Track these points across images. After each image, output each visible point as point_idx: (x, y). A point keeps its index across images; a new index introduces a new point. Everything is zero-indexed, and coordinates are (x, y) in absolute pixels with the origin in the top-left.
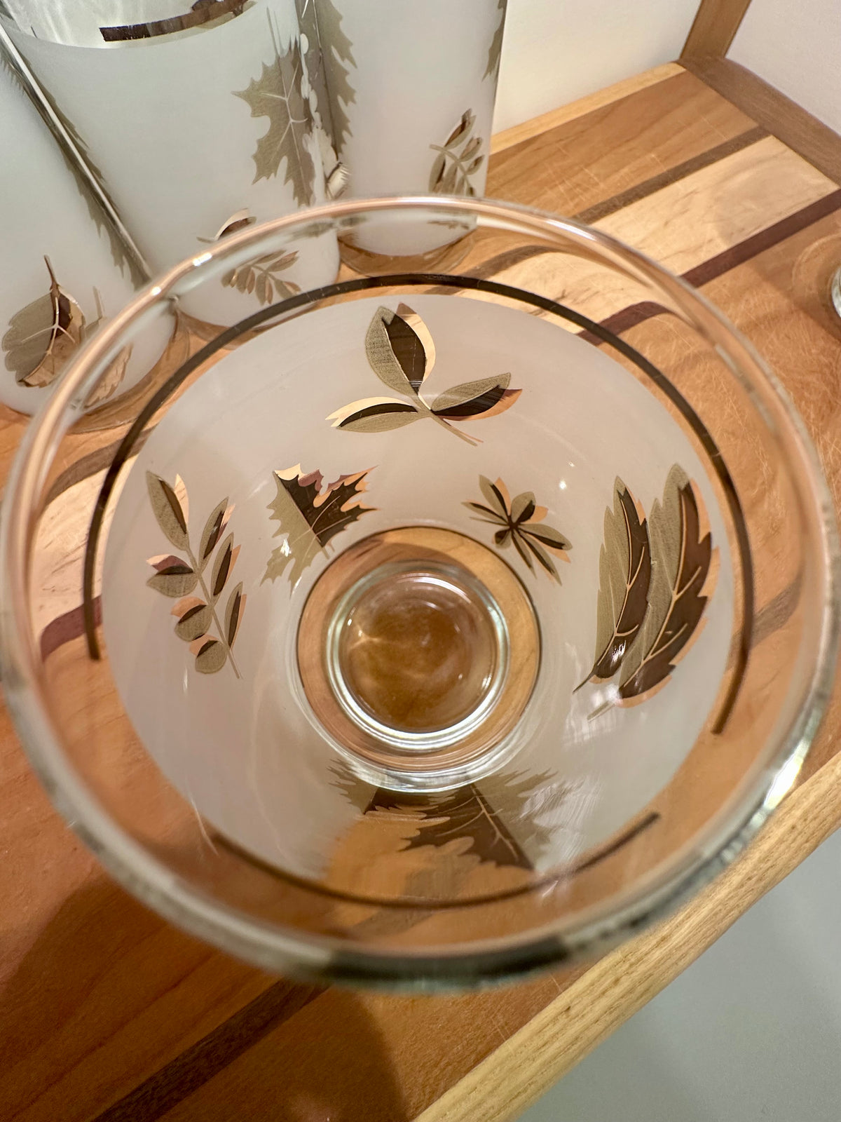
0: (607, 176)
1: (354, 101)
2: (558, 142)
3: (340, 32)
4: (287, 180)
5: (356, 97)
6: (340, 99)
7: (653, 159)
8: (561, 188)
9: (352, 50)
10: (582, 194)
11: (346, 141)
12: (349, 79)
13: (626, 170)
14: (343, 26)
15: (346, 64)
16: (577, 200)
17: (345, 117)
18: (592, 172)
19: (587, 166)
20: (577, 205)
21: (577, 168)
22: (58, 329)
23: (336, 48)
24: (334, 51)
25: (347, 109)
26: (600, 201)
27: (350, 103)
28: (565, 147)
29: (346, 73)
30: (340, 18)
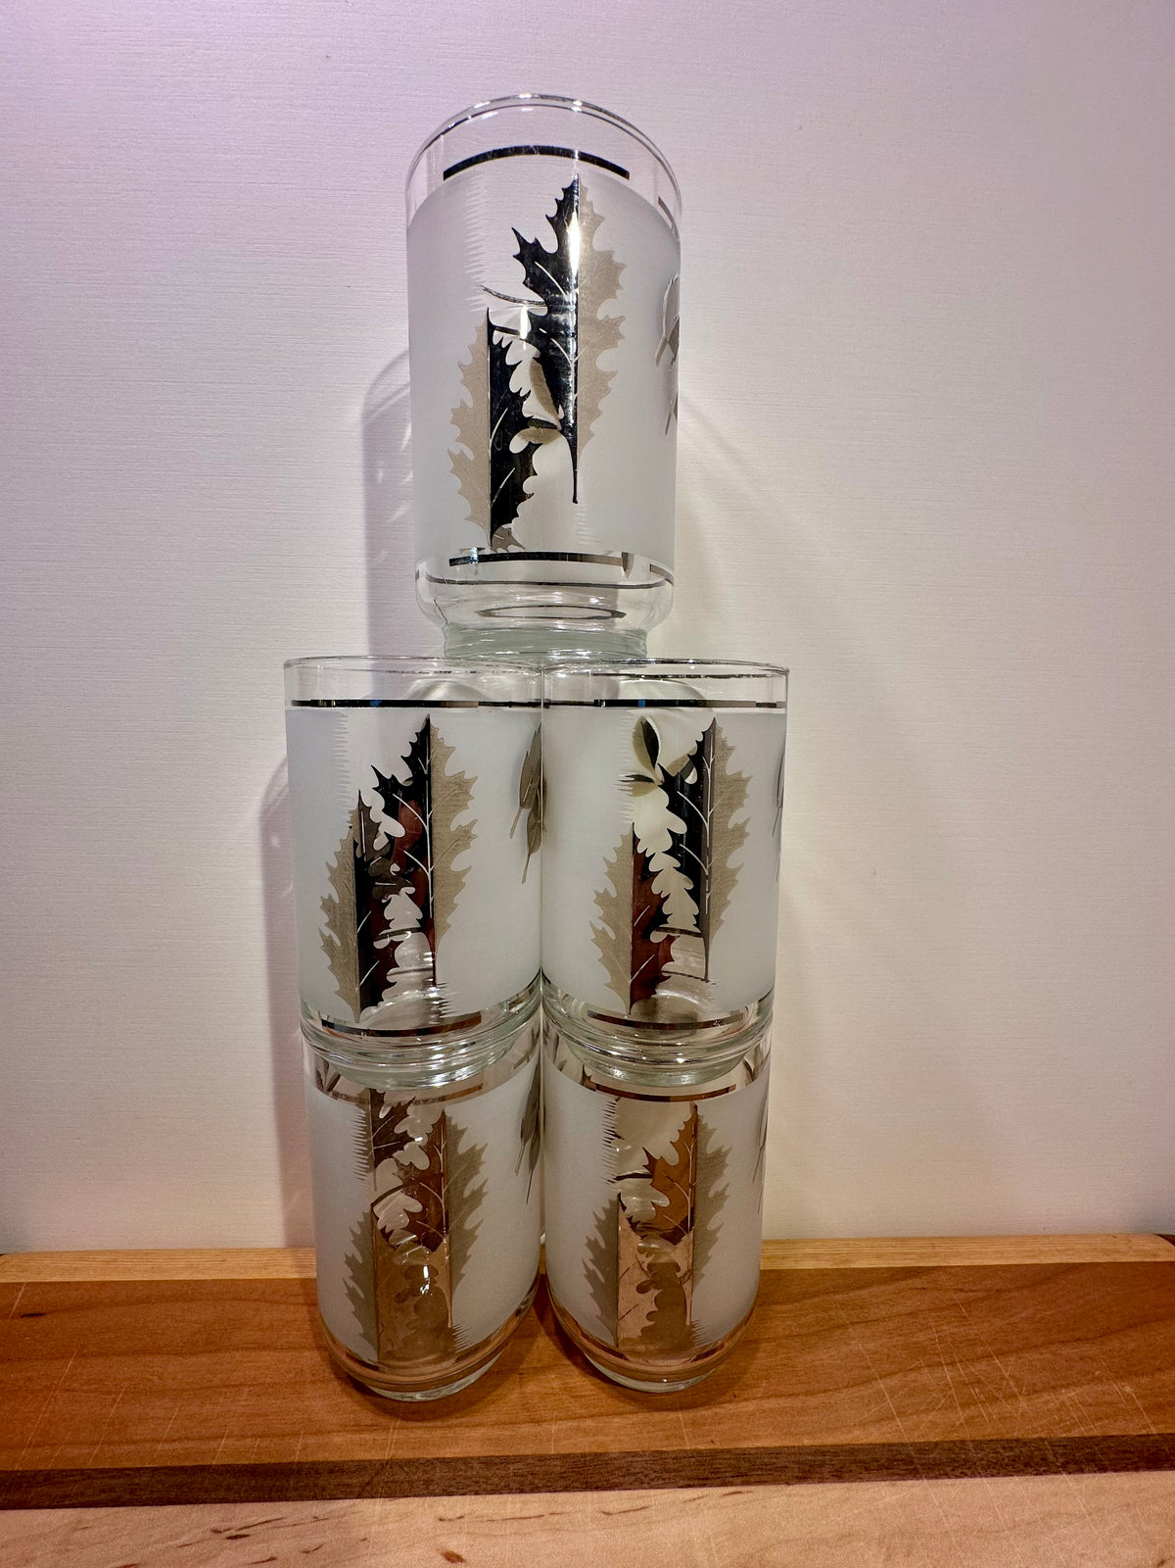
0: (1034, 1391)
2: (956, 1290)
7: (1129, 1399)
8: (948, 1373)
10: (982, 1402)
13: (1071, 1394)
16: (971, 1411)
18: (1007, 1368)
19: (1001, 1354)
20: (970, 1421)
21: (980, 1350)
26: (1016, 1435)
28: (967, 1303)
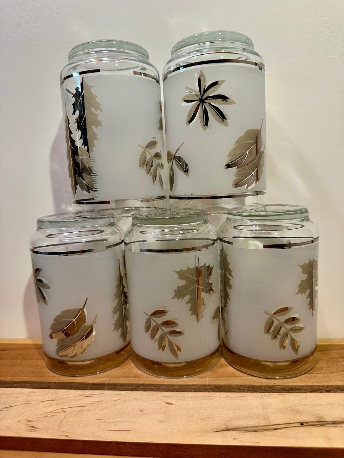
1: (232, 289)
3: (229, 268)
4: (187, 303)
5: (232, 288)
6: (227, 288)
9: (232, 273)
11: (228, 302)
12: (230, 282)
14: (230, 266)
15: (230, 277)
17: (228, 294)
22: (74, 321)
23: (227, 272)
24: (227, 273)
25: (230, 291)
27: (230, 290)
29: (230, 280)
30: (229, 264)
